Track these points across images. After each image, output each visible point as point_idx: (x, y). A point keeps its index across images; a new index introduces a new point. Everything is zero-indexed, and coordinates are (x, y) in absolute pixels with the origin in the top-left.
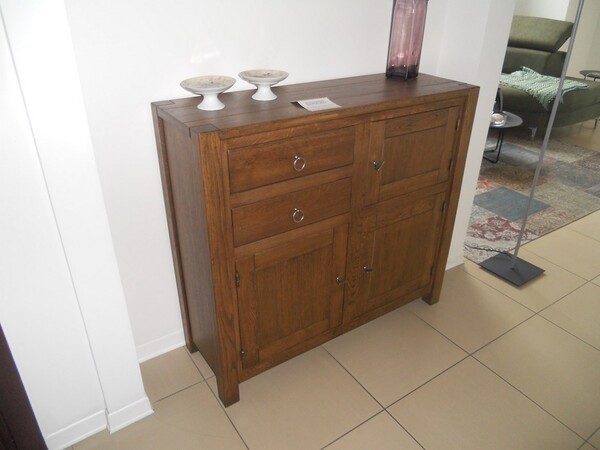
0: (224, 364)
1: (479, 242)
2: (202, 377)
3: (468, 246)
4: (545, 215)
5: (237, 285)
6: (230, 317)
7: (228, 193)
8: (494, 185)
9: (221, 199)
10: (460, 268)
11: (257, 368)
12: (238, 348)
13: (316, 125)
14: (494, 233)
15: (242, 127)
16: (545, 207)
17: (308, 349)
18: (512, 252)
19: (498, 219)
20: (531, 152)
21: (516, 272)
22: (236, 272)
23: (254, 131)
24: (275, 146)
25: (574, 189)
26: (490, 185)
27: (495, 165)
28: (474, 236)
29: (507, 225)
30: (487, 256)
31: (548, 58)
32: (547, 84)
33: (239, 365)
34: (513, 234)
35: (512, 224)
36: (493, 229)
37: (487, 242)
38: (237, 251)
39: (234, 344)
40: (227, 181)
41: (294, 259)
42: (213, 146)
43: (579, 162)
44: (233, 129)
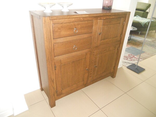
0: (51, 95)
1: (126, 61)
2: (44, 99)
3: (123, 62)
4: (144, 54)
5: (55, 69)
6: (53, 80)
7: (52, 39)
8: (129, 46)
9: (50, 41)
10: (121, 68)
11: (61, 96)
12: (55, 90)
13: (81, 18)
14: (130, 59)
15: (57, 16)
16: (144, 52)
17: (77, 90)
18: (136, 64)
19: (131, 55)
20: (139, 38)
21: (137, 70)
22: (55, 65)
23: (61, 18)
24: (68, 24)
25: (151, 48)
26: (128, 46)
27: (129, 41)
28: (125, 59)
29: (134, 56)
30: (128, 65)
31: (143, 13)
32: (143, 20)
33: (56, 95)
34: (135, 59)
35: (135, 56)
36: (130, 57)
37: (128, 61)
38: (55, 58)
39: (54, 88)
40: (52, 34)
41: (73, 62)
42: (47, 22)
43: (152, 41)
44: (54, 16)
